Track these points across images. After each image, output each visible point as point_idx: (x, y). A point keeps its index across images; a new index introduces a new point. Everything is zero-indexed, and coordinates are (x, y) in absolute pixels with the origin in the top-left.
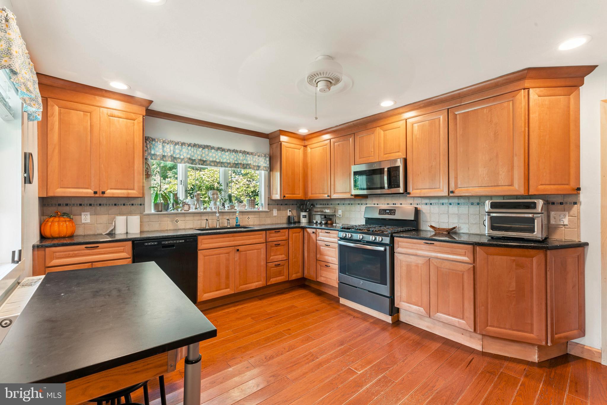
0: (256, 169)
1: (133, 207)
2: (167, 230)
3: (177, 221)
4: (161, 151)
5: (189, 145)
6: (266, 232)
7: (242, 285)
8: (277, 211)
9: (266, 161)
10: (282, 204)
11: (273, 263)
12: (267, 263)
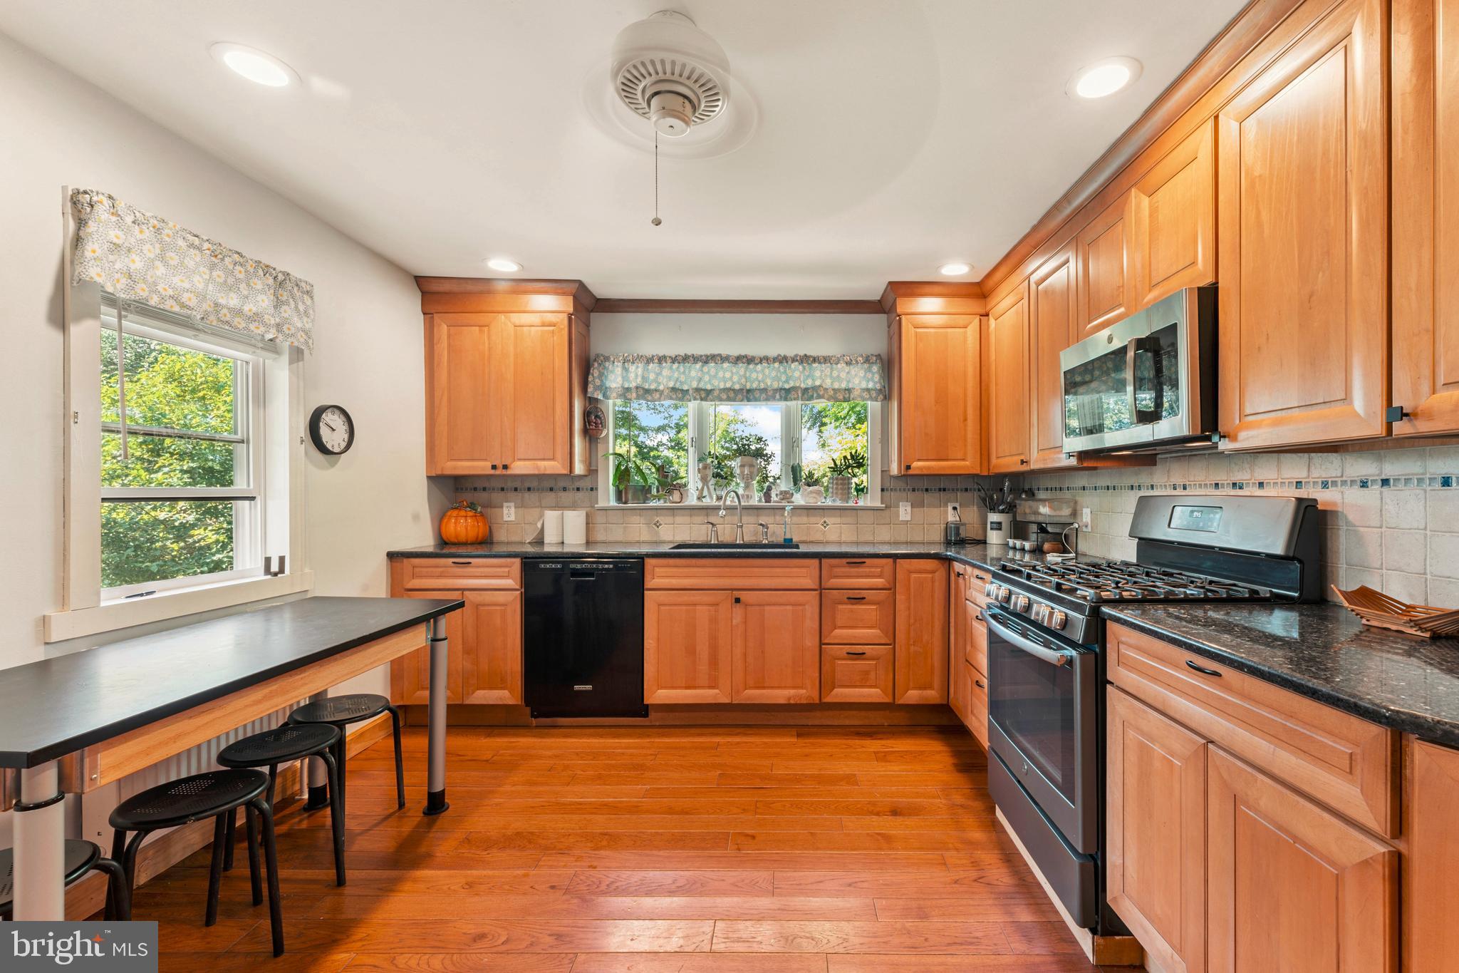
0: (841, 397)
1: (580, 494)
2: (638, 542)
3: (658, 524)
4: (619, 379)
5: (674, 360)
6: (820, 563)
7: (751, 688)
8: (912, 506)
9: (869, 375)
10: (927, 490)
11: (843, 648)
12: (821, 644)
